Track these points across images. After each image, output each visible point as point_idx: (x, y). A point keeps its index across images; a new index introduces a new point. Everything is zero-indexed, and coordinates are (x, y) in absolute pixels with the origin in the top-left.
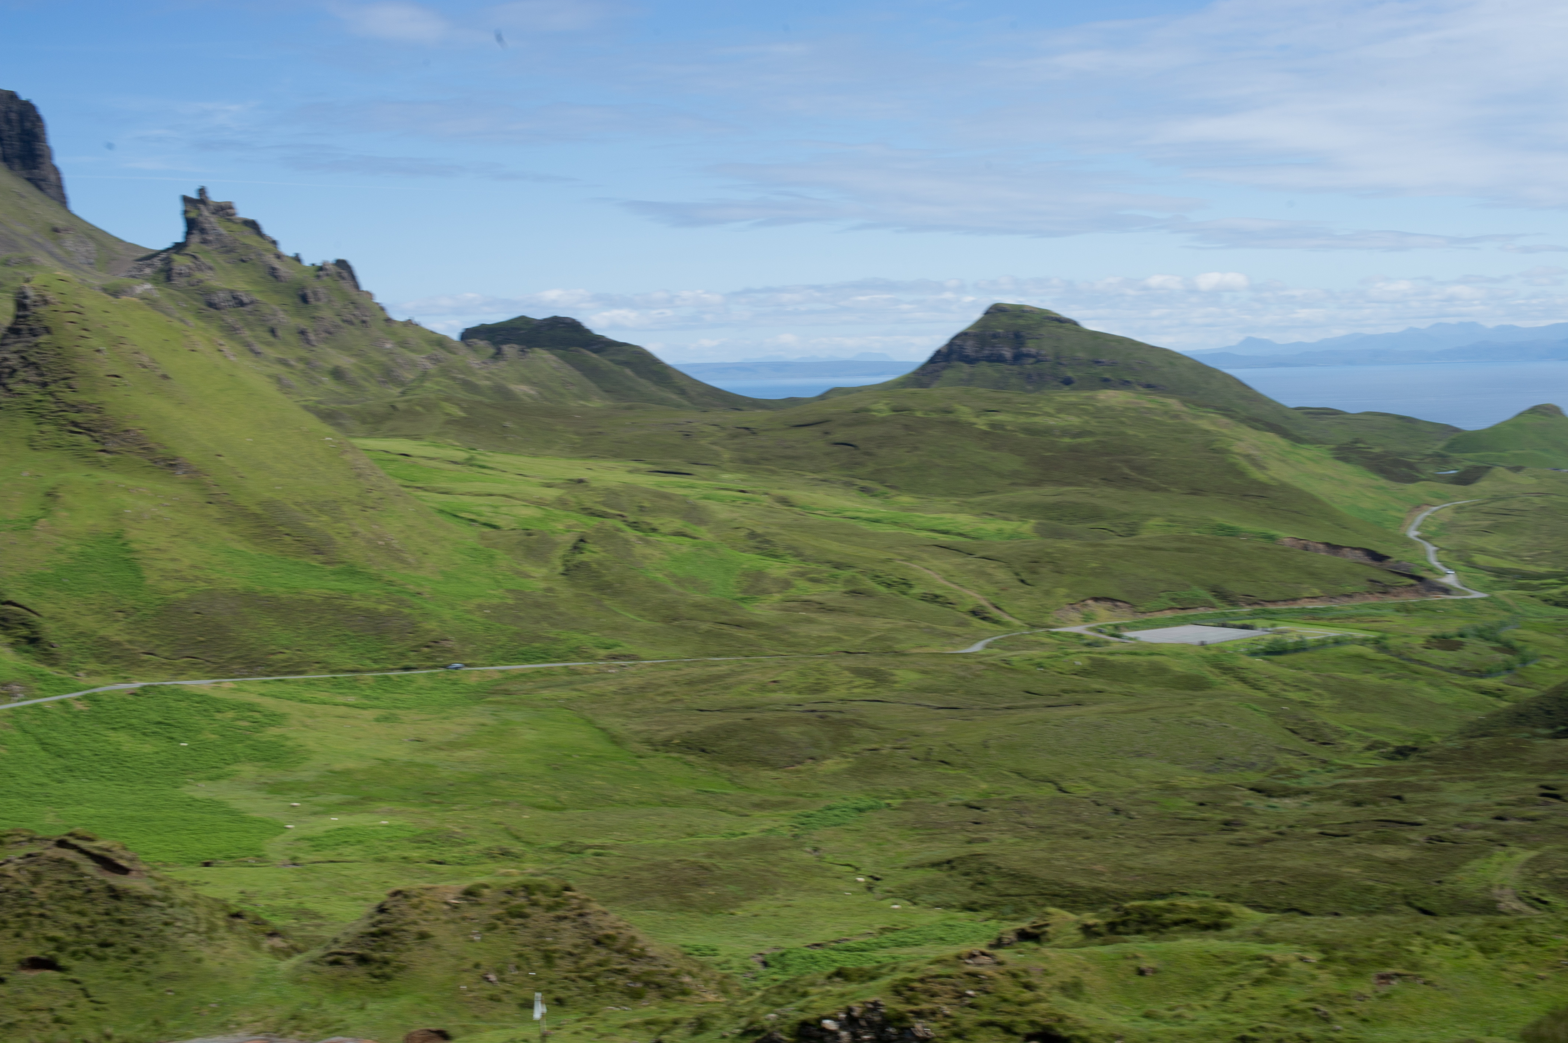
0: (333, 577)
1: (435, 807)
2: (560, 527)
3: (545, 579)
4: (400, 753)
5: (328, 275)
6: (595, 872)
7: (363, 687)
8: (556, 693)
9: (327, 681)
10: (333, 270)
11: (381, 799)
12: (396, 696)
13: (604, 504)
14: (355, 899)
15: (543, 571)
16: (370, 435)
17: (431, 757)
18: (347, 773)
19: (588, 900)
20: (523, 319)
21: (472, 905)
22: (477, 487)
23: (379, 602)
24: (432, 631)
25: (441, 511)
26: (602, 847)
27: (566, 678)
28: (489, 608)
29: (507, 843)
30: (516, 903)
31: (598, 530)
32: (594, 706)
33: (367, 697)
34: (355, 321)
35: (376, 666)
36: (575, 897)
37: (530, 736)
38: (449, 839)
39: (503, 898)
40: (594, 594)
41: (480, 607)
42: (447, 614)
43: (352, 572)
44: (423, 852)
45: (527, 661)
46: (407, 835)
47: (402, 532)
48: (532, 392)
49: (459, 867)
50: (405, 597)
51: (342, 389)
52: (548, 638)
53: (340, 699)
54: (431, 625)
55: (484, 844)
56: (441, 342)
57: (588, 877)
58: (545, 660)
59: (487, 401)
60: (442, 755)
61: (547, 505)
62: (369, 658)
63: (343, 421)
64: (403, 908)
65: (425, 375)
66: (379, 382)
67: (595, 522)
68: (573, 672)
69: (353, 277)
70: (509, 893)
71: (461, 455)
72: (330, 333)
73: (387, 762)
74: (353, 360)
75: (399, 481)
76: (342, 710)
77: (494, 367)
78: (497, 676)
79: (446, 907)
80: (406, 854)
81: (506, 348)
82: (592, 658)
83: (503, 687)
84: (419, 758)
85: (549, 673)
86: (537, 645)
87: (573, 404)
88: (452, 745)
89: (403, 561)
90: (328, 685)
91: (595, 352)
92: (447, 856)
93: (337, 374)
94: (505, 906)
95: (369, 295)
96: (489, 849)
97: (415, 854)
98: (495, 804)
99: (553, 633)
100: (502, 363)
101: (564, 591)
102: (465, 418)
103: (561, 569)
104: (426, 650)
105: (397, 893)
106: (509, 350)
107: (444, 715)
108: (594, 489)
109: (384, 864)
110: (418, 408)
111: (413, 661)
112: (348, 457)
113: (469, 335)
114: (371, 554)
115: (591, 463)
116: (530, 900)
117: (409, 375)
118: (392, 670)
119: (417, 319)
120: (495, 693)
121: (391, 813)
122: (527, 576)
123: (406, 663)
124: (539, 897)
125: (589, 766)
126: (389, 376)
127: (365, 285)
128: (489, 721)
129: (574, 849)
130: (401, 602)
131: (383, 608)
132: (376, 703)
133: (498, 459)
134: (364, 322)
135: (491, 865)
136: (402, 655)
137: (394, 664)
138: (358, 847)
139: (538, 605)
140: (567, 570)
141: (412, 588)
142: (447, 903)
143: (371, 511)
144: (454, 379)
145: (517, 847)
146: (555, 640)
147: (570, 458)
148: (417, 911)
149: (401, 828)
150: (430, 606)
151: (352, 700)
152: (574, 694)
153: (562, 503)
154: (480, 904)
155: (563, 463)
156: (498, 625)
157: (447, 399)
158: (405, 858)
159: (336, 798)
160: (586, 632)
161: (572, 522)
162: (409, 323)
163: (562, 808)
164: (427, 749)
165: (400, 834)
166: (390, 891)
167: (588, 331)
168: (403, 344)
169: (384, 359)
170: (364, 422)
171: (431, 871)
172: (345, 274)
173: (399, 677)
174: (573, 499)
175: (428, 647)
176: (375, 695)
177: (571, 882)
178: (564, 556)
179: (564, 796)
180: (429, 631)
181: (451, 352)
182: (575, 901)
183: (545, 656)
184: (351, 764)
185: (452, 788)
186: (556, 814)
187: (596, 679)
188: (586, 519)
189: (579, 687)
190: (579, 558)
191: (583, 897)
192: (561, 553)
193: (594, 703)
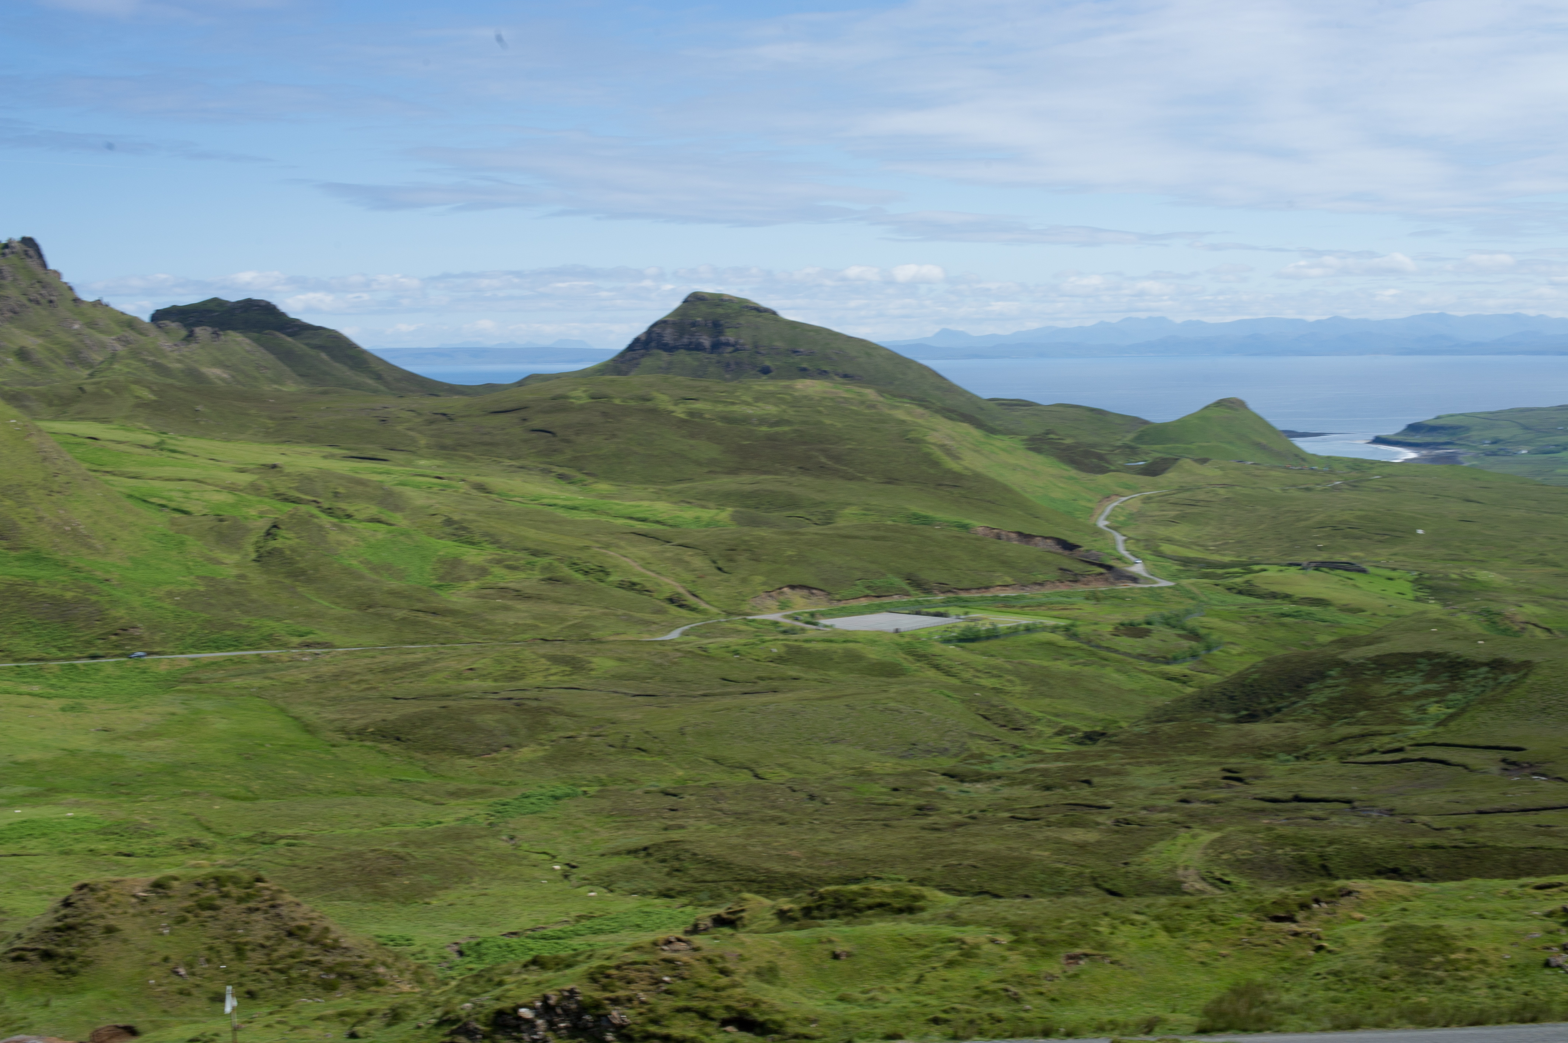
0: (17, 563)
1: (123, 798)
2: (253, 512)
3: (237, 565)
4: (86, 743)
5: (13, 253)
6: (288, 862)
7: (48, 676)
8: (248, 681)
9: (11, 670)
10: (19, 248)
11: (66, 791)
12: (83, 685)
13: (297, 489)
14: (40, 893)
15: (236, 557)
16: (56, 418)
17: (119, 747)
18: (31, 764)
19: (280, 891)
20: (216, 302)
21: (161, 898)
22: (168, 471)
23: (65, 588)
24: (121, 618)
25: (130, 496)
26: (295, 837)
27: (259, 666)
28: (179, 595)
29: (197, 834)
30: (207, 894)
31: (292, 516)
32: (287, 694)
33: (52, 686)
34: (43, 301)
35: (62, 655)
36: (267, 889)
37: (221, 725)
38: (138, 830)
39: (193, 890)
40: (288, 581)
41: (170, 594)
42: (136, 601)
43: (38, 558)
44: (112, 844)
45: (218, 648)
46: (95, 827)
47: (89, 517)
48: (225, 376)
49: (147, 859)
50: (92, 584)
51: (28, 370)
52: (240, 625)
53: (24, 688)
54: (121, 612)
55: (174, 835)
56: (131, 323)
57: (281, 868)
58: (237, 648)
59: (177, 384)
60: (131, 745)
61: (241, 491)
62: (54, 646)
63: (27, 403)
64: (89, 901)
65: (114, 357)
66: (66, 363)
67: (289, 508)
68: (266, 660)
69: (40, 256)
70: (199, 884)
71: (152, 439)
72: (15, 313)
73: (73, 753)
74: (40, 341)
75: (86, 465)
76: (26, 700)
77: (185, 350)
78: (187, 664)
79: (134, 900)
80: (92, 847)
81: (198, 331)
82: (285, 645)
83: (193, 676)
84: (107, 749)
85: (241, 661)
86: (228, 632)
87: (267, 388)
88: (140, 735)
89: (90, 547)
90: (12, 674)
91: (290, 335)
92: (136, 848)
93: (23, 355)
94: (196, 899)
95: (57, 274)
96: (180, 840)
97: (102, 847)
98: (185, 794)
99: (245, 620)
100: (194, 346)
101: (257, 577)
102: (155, 401)
103: (254, 556)
104: (114, 638)
105: (82, 887)
106: (201, 332)
107: (133, 704)
108: (288, 475)
109: (72, 857)
110: (107, 391)
111: (100, 649)
112: (34, 440)
113: (159, 316)
114: (58, 540)
115: (284, 448)
116: (221, 892)
117: (97, 357)
118: (78, 658)
119: (105, 300)
120: (185, 681)
121: (77, 804)
122: (220, 563)
123: (93, 651)
124: (230, 888)
125: (282, 755)
126: (76, 358)
127: (52, 265)
128: (179, 710)
129: (267, 840)
130: (88, 589)
131: (69, 595)
132: (61, 692)
133: (189, 443)
134: (51, 302)
135: (181, 857)
136: (89, 643)
137: (81, 652)
138: (42, 840)
139: (229, 592)
140: (260, 556)
141: (100, 574)
142: (134, 896)
143: (58, 496)
144: (144, 361)
145: (208, 839)
146: (247, 628)
147: (263, 443)
148: (105, 905)
149: (87, 820)
150: (118, 593)
151: (36, 689)
152: (267, 682)
153: (255, 489)
154: (169, 897)
155: (256, 447)
156: (190, 612)
157: (137, 382)
158: (91, 851)
159: (20, 789)
160: (279, 620)
161: (266, 508)
162: (98, 304)
163: (255, 798)
164: (114, 739)
165: (86, 826)
166: (76, 884)
167: (283, 315)
168: (92, 324)
169: (71, 340)
170: (50, 404)
171: (118, 864)
172: (31, 252)
173: (85, 665)
174: (265, 485)
175: (116, 634)
176: (61, 684)
177: (263, 873)
178: (257, 542)
179: (256, 785)
180: (116, 619)
181: (141, 334)
182: (267, 892)
183: (237, 643)
184: (35, 755)
185: (140, 779)
186: (247, 804)
187: (289, 667)
188: (279, 505)
189: (272, 675)
190: (273, 544)
191: (275, 888)
192: (254, 539)
193: (286, 691)
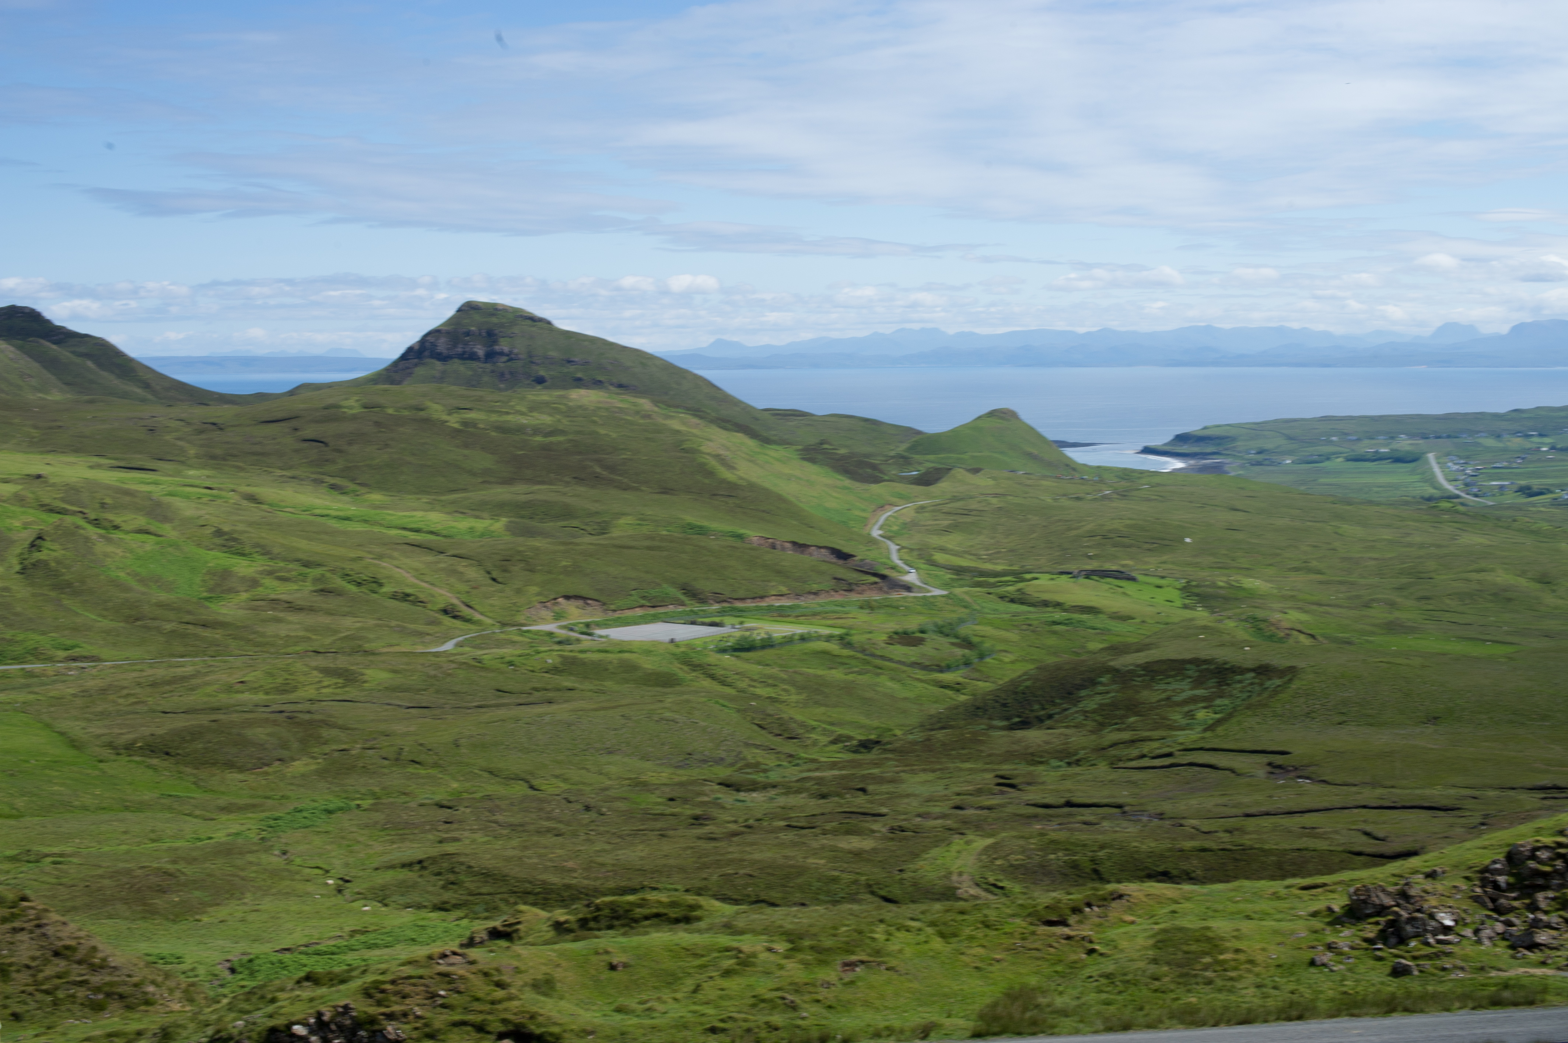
2: (17, 524)
6: (54, 881)
8: (11, 696)
13: (63, 500)
19: (46, 910)
26: (61, 855)
27: (23, 681)
31: (57, 527)
32: (52, 709)
36: (32, 908)
40: (53, 594)
52: (4, 639)
57: (47, 886)
61: (4, 501)
67: (54, 518)
68: (30, 674)
82: (50, 659)
85: (5, 676)
87: (31, 397)
91: (55, 343)
99: (9, 634)
101: (21, 590)
103: (18, 568)
108: (53, 485)
115: (50, 458)
125: (47, 772)
129: (32, 858)
140: (24, 569)
146: (11, 642)
147: (27, 453)
152: (31, 697)
153: (19, 499)
155: (20, 457)
160: (44, 633)
161: (30, 519)
163: (19, 816)
167: (48, 322)
174: (30, 495)
177: (28, 892)
178: (21, 554)
179: (20, 803)
182: (32, 912)
183: (1, 657)
186: (12, 822)
187: (55, 682)
188: (44, 516)
189: (36, 689)
190: (37, 556)
191: (41, 907)
192: (18, 551)
193: (52, 706)
